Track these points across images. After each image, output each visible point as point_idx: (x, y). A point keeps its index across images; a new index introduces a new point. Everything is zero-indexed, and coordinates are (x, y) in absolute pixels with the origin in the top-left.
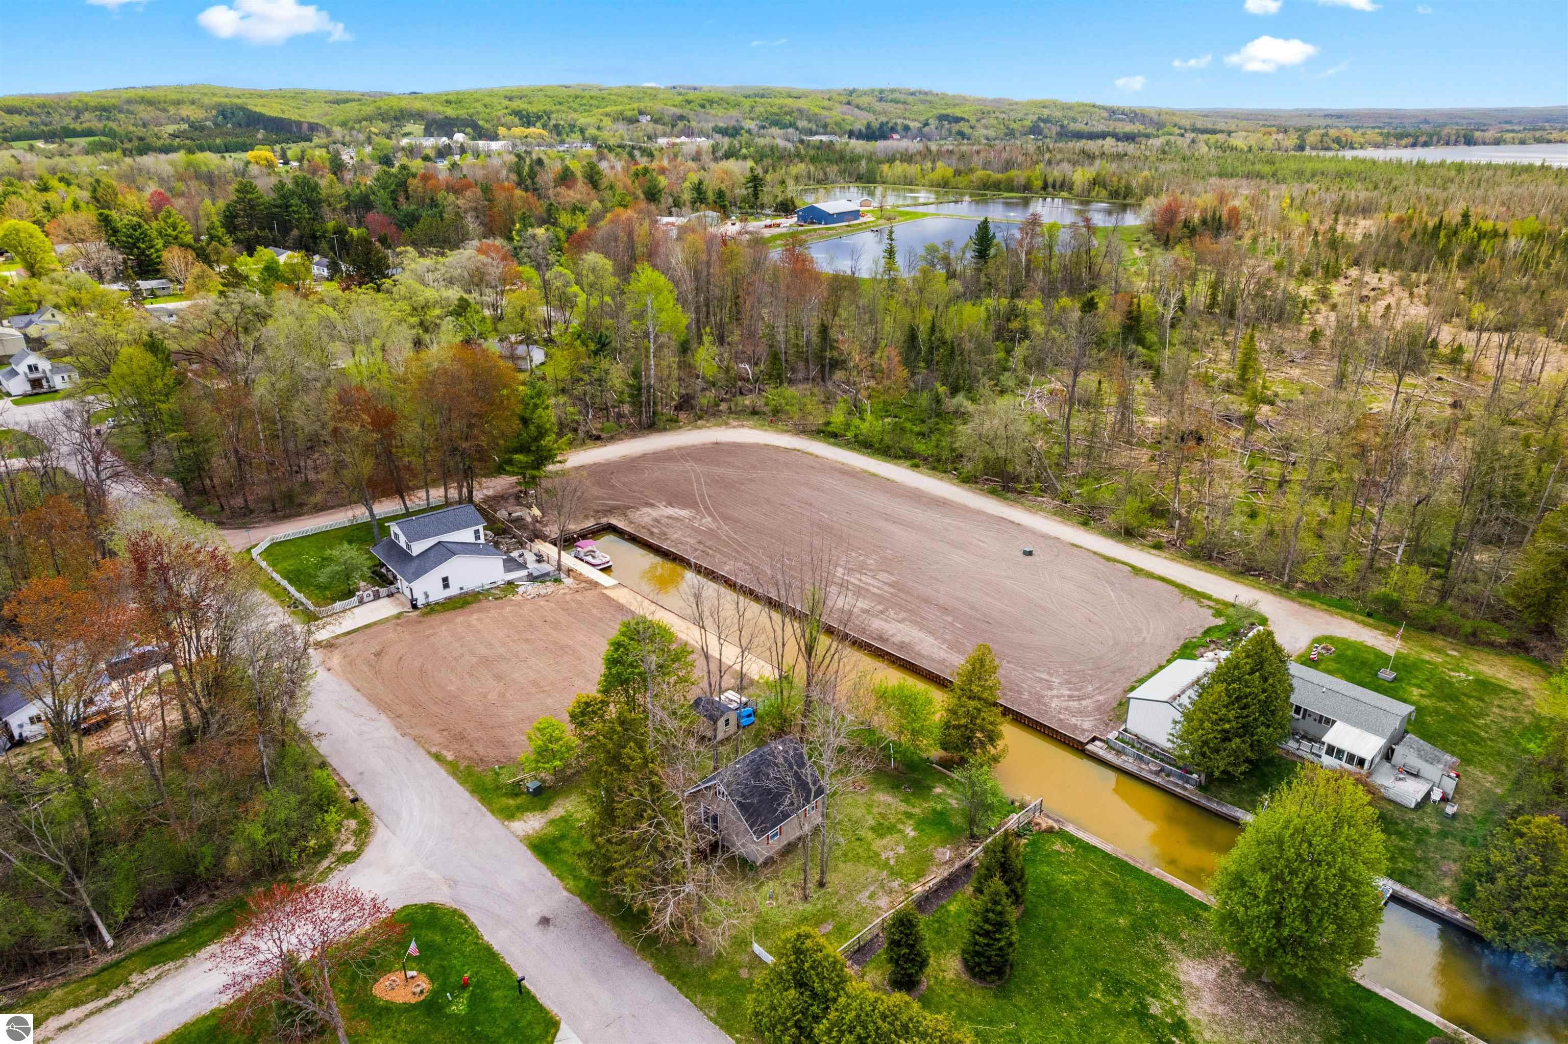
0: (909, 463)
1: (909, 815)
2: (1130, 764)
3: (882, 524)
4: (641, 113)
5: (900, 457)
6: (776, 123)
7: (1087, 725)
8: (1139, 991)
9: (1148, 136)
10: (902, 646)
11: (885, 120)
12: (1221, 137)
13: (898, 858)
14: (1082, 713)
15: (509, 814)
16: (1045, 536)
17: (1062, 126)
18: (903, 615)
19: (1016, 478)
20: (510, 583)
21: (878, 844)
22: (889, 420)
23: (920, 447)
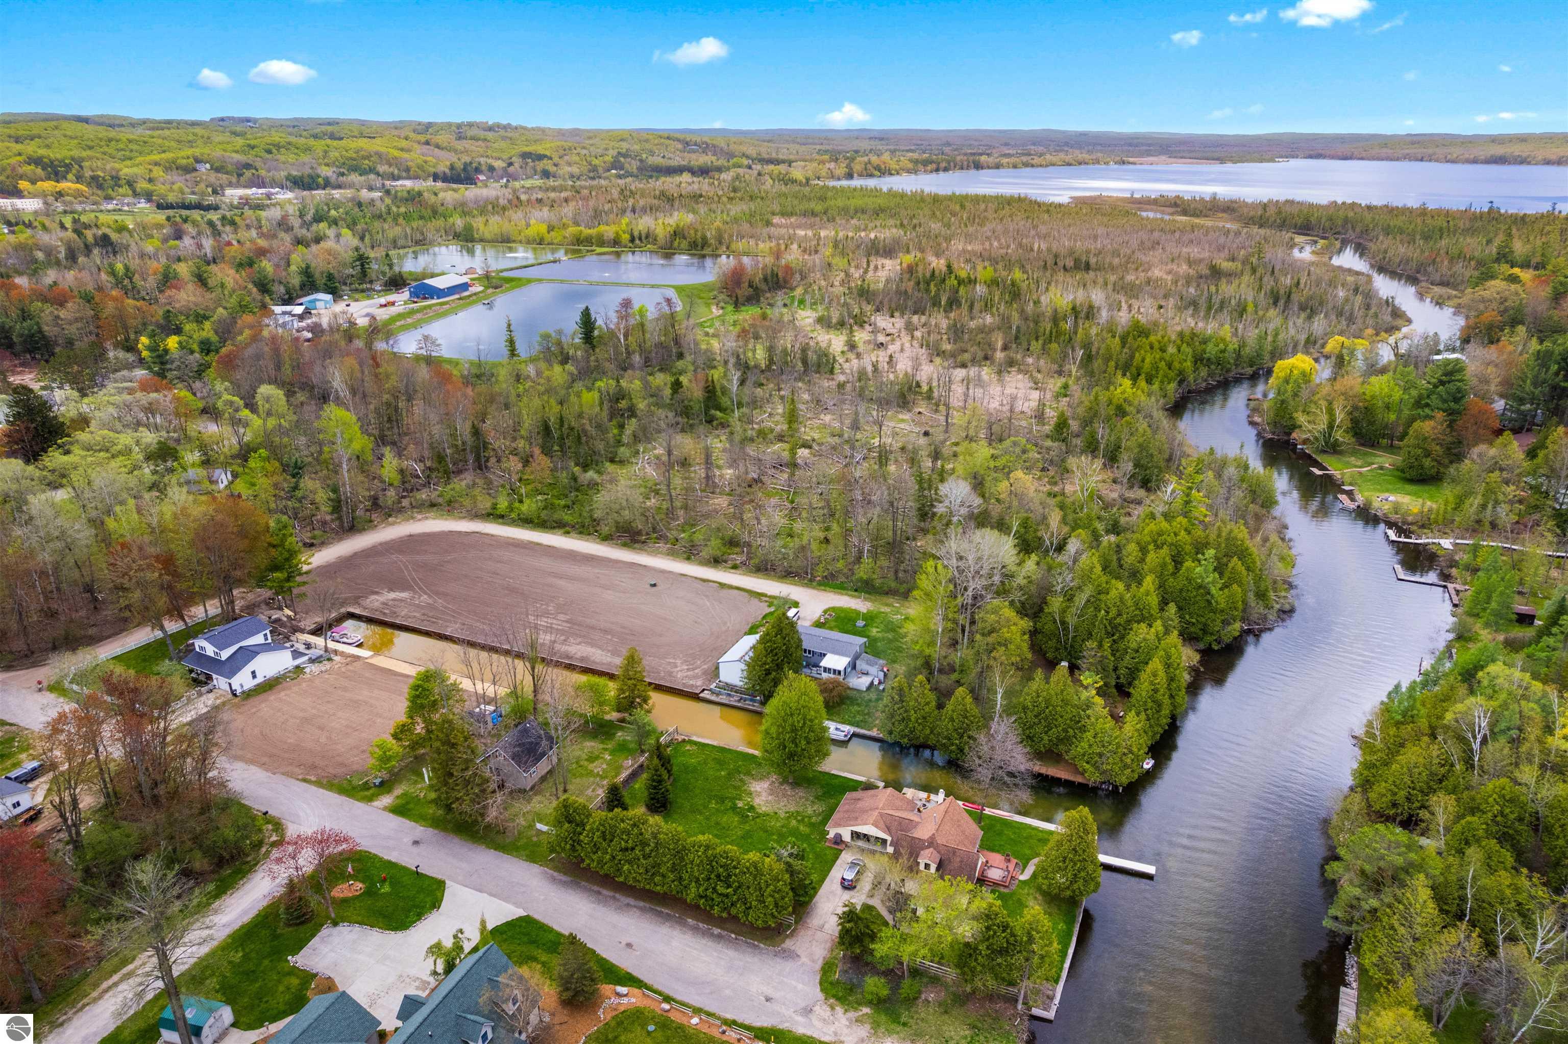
0: (562, 531)
1: (606, 749)
2: (723, 699)
3: (551, 580)
4: (198, 161)
5: (554, 528)
6: (354, 169)
7: (699, 683)
8: (733, 799)
9: (719, 170)
10: (582, 659)
11: (467, 159)
12: (782, 168)
13: (604, 770)
14: (696, 677)
15: (370, 799)
16: (663, 572)
17: (641, 161)
18: (579, 640)
19: (639, 533)
20: (297, 667)
21: (591, 766)
22: (539, 497)
23: (567, 518)
